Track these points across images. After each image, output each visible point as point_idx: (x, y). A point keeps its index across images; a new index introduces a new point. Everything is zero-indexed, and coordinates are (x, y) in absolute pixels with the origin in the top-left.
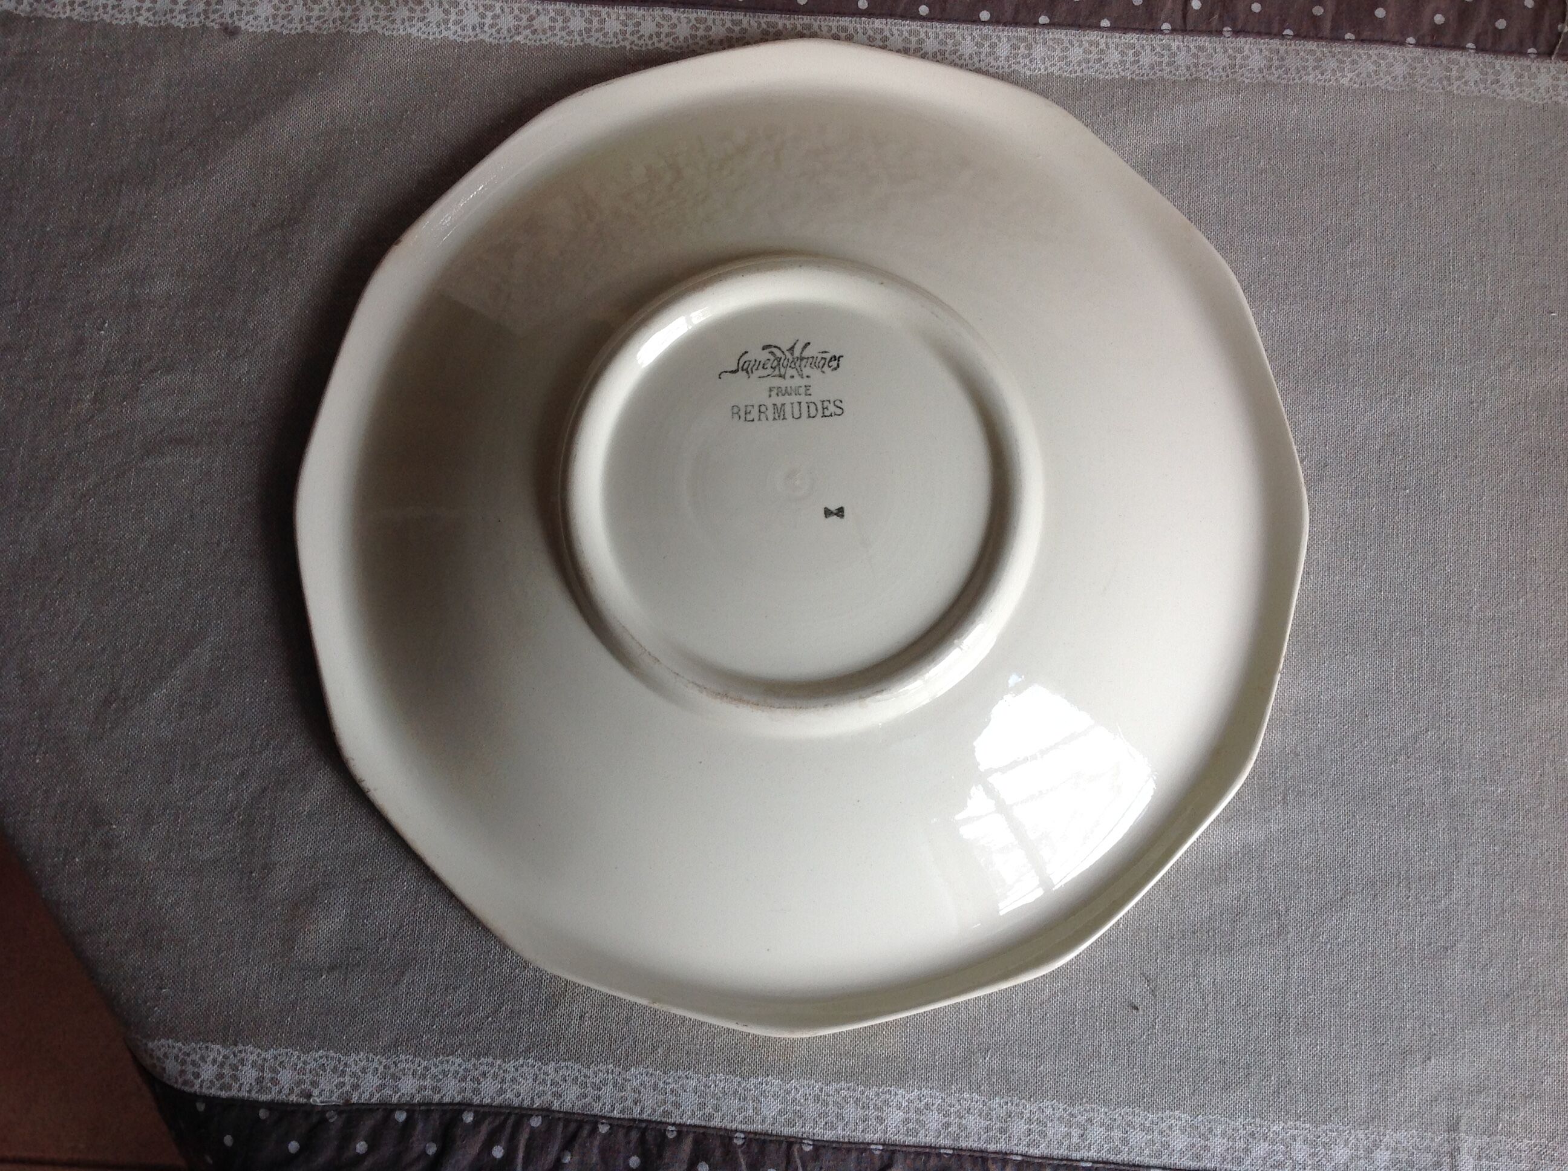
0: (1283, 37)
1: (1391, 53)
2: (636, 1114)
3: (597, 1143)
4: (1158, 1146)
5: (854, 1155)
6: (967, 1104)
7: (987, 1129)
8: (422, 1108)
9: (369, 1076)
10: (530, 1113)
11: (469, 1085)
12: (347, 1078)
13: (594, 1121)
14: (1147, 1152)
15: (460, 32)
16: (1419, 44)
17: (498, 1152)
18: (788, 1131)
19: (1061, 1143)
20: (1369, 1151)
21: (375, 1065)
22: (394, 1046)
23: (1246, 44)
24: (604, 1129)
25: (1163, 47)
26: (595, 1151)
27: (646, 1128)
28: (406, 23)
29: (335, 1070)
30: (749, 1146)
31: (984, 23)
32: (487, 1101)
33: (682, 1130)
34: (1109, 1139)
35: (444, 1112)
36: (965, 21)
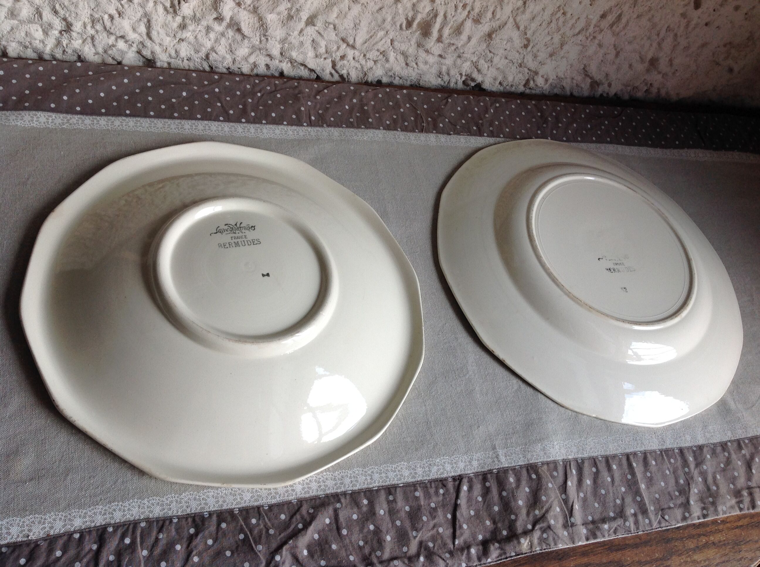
0: (343, 127)
1: (377, 131)
2: (188, 511)
3: (173, 526)
4: (399, 476)
5: (286, 507)
6: (325, 477)
7: (336, 484)
8: (87, 530)
9: (58, 522)
10: (140, 521)
11: (108, 516)
12: (46, 525)
13: (170, 519)
14: (396, 479)
15: (38, 124)
16: (384, 129)
17: (127, 541)
18: (256, 504)
19: (364, 483)
20: (470, 462)
21: (60, 516)
22: (68, 506)
23: (332, 129)
24: (175, 521)
25: (306, 130)
26: (173, 530)
27: (194, 516)
28: (15, 121)
29: (39, 522)
30: (241, 513)
31: (244, 123)
32: (118, 521)
33: (211, 514)
34: (381, 478)
35: (98, 530)
36: (237, 122)
